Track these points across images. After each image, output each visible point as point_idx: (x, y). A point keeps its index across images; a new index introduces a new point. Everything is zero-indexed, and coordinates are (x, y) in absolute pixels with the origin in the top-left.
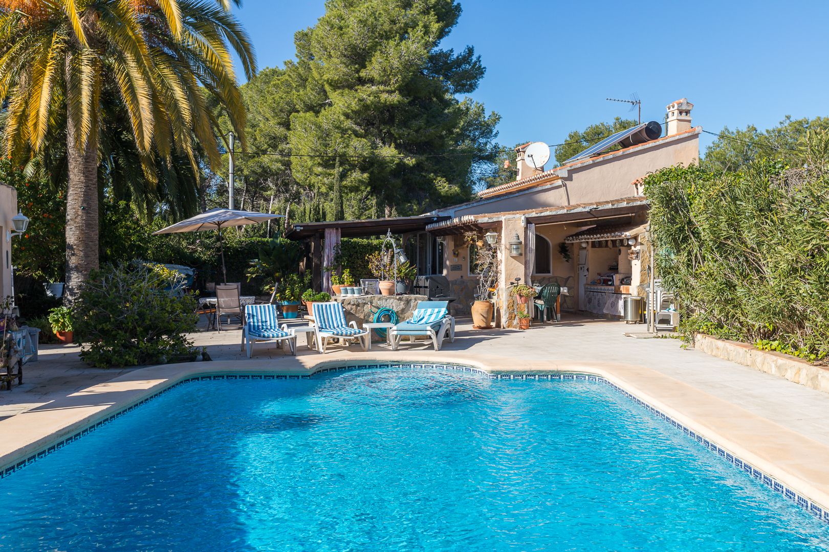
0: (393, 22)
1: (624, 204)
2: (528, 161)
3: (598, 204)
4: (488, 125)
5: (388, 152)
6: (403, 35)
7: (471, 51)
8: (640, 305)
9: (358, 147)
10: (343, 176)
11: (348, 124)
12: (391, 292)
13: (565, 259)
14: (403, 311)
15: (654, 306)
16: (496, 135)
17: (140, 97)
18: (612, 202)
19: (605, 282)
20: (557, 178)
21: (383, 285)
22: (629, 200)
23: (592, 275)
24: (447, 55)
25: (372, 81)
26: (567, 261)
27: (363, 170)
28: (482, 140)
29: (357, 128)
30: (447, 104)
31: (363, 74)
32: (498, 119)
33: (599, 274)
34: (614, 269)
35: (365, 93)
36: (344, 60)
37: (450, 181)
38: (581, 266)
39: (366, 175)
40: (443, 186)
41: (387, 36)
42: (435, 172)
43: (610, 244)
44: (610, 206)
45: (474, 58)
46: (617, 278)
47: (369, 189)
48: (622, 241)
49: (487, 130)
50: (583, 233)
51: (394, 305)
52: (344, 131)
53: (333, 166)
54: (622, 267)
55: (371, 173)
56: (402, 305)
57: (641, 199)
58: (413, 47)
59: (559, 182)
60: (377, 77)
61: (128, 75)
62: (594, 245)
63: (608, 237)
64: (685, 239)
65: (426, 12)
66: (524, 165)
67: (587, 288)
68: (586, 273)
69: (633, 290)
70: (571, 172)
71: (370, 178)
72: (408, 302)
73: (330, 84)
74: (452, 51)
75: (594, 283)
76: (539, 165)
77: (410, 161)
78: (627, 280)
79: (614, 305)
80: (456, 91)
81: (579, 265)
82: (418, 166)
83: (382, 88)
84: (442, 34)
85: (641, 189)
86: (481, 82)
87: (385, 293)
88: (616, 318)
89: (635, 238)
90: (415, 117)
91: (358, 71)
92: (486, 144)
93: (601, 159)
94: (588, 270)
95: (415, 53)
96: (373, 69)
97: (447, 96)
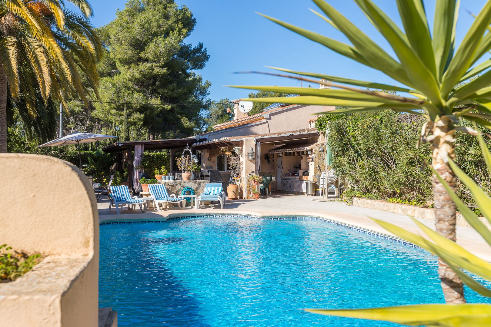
0: (159, 27)
1: (306, 132)
2: (241, 109)
3: (293, 132)
4: (204, 88)
5: (156, 102)
6: (167, 34)
7: (201, 46)
8: (315, 186)
9: (138, 98)
10: (129, 116)
11: (130, 85)
12: (189, 179)
13: (268, 163)
14: (197, 189)
15: (323, 184)
16: (209, 94)
17: (42, 66)
18: (300, 131)
19: (293, 174)
20: (263, 118)
21: (185, 175)
22: (308, 130)
23: (285, 171)
24: (187, 47)
25: (146, 60)
26: (269, 164)
27: (141, 112)
28: (201, 97)
29: (136, 88)
30: (188, 75)
31: (142, 55)
32: (210, 85)
33: (289, 170)
34: (299, 167)
35: (144, 67)
36: (130, 47)
37: (189, 120)
38: (278, 166)
39: (142, 116)
40: (186, 122)
41: (156, 35)
42: (181, 114)
43: (296, 154)
44: (298, 133)
45: (203, 50)
46: (300, 172)
47: (142, 123)
48: (303, 152)
49: (203, 92)
50: (280, 148)
51: (192, 185)
52: (129, 89)
53: (123, 110)
54: (303, 166)
55: (146, 114)
56: (196, 186)
57: (314, 130)
58: (172, 42)
59: (264, 121)
60: (150, 57)
61: (34, 53)
62: (286, 154)
63: (296, 150)
64: (348, 150)
65: (176, 22)
66: (238, 111)
67: (283, 178)
68: (282, 170)
69: (311, 177)
70: (271, 115)
71: (145, 116)
72: (199, 184)
73: (121, 61)
74: (191, 45)
75: (286, 175)
76: (247, 111)
77: (168, 107)
78: (306, 173)
79: (299, 186)
80: (193, 68)
81: (277, 165)
82: (172, 110)
83: (154, 64)
84: (187, 35)
85: (313, 125)
86: (207, 63)
87: (185, 179)
88: (302, 193)
89: (311, 150)
90: (171, 82)
91: (138, 54)
92: (202, 99)
93: (286, 108)
94: (283, 168)
95: (173, 45)
96: (149, 52)
97: (188, 71)
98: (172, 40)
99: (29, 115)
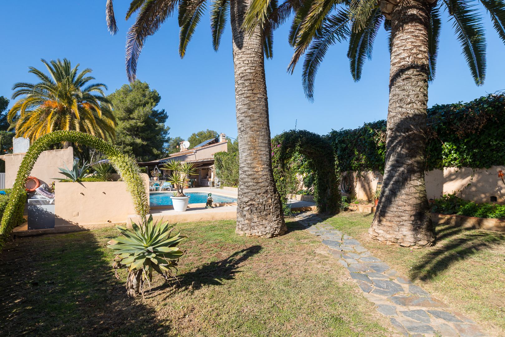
0: (140, 101)
1: (209, 160)
2: (184, 146)
3: (204, 159)
4: (166, 131)
5: (138, 141)
6: (144, 105)
7: (164, 111)
8: (213, 183)
9: (129, 139)
10: (124, 148)
11: (124, 131)
12: (157, 180)
14: (160, 184)
15: (216, 182)
16: (169, 134)
17: (91, 132)
18: (207, 159)
19: (205, 178)
20: (193, 152)
21: (155, 178)
22: (211, 159)
23: (202, 176)
24: (156, 111)
25: (133, 119)
27: (131, 146)
28: (164, 135)
29: (128, 133)
30: (157, 126)
31: (131, 116)
32: (169, 129)
33: (204, 176)
34: (207, 175)
35: (132, 122)
36: (124, 111)
37: (157, 150)
39: (131, 148)
40: (155, 151)
41: (138, 105)
42: (153, 147)
43: (206, 169)
44: (206, 160)
45: (165, 113)
46: (208, 177)
47: (132, 152)
48: (209, 168)
49: (166, 132)
50: (200, 166)
51: (158, 182)
52: (124, 134)
53: (121, 145)
54: (209, 174)
55: (133, 147)
56: (160, 183)
57: (213, 158)
58: (147, 110)
59: (193, 153)
60: (136, 117)
61: (87, 126)
62: (202, 169)
63: (206, 167)
64: (221, 168)
65: (150, 98)
66: (182, 147)
67: (201, 180)
69: (212, 180)
70: (196, 151)
71: (133, 149)
72: (161, 182)
73: (119, 119)
74: (158, 110)
75: (202, 178)
76: (187, 147)
77: (145, 143)
78: (210, 177)
79: (208, 183)
80: (159, 123)
82: (147, 145)
83: (138, 121)
84: (156, 105)
85: (213, 156)
86: (167, 120)
87: (155, 180)
88: (208, 186)
89: (212, 167)
90: (147, 130)
91: (129, 115)
92: (165, 136)
93: (204, 147)
95: (148, 111)
96: (135, 115)
97: (157, 124)
98: (147, 109)
99: (79, 151)
